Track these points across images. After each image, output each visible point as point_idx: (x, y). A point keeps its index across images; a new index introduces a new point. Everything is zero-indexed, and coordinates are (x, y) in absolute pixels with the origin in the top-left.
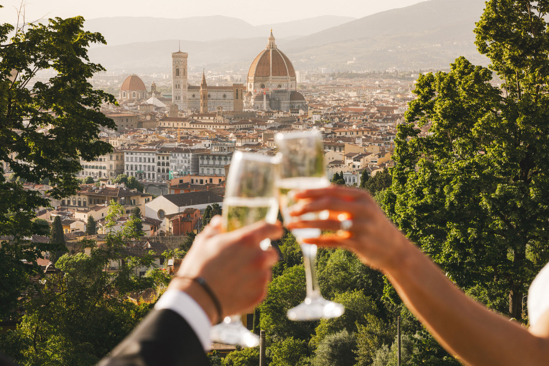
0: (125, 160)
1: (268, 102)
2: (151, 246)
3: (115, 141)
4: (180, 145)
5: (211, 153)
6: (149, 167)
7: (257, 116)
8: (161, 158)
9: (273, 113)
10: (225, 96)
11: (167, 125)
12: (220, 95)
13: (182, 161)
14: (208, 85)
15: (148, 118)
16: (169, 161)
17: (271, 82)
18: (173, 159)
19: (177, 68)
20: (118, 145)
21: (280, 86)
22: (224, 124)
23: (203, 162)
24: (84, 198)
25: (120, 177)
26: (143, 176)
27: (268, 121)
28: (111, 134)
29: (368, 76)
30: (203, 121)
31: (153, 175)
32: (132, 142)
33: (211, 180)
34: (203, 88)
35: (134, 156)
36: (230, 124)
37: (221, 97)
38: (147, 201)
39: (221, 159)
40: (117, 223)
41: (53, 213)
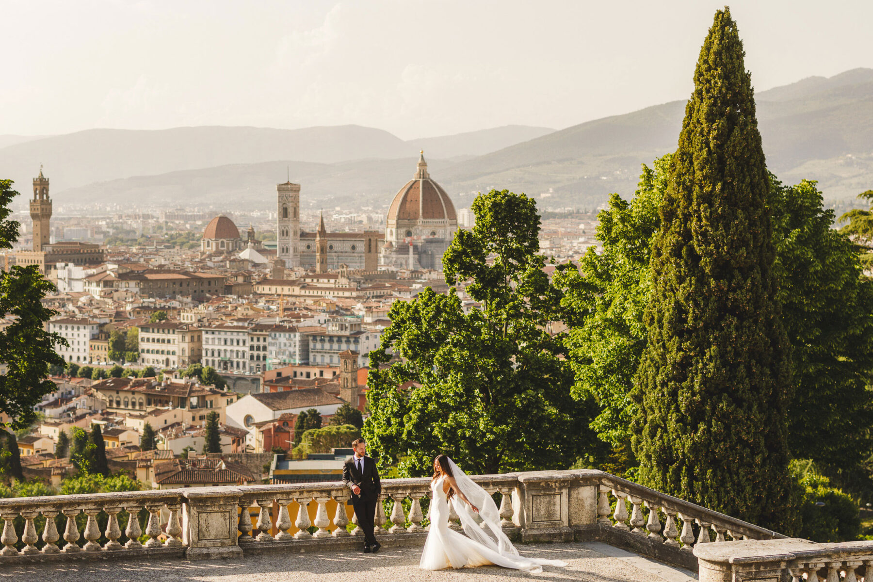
0: (204, 343)
1: (417, 256)
2: (227, 466)
3: (189, 315)
4: (283, 321)
5: (327, 333)
6: (238, 352)
7: (398, 278)
8: (255, 339)
9: (422, 273)
10: (353, 248)
11: (267, 291)
12: (347, 246)
13: (285, 345)
14: (328, 231)
15: (240, 280)
16: (266, 344)
17: (420, 228)
18: (273, 341)
19: (285, 206)
20: (194, 320)
21: (434, 233)
22: (350, 290)
23: (315, 346)
24: (140, 398)
25: (193, 369)
26: (229, 365)
27: (414, 285)
28: (185, 304)
29: (569, 217)
30: (319, 285)
31: (244, 363)
32: (214, 316)
33: (321, 373)
34: (320, 237)
35: (216, 336)
36: (357, 290)
37: (349, 249)
38: (229, 402)
39: (341, 341)
40: (185, 434)
41: (95, 419)
